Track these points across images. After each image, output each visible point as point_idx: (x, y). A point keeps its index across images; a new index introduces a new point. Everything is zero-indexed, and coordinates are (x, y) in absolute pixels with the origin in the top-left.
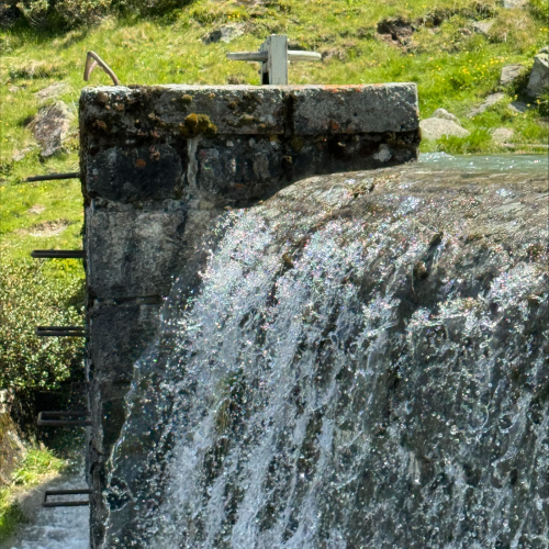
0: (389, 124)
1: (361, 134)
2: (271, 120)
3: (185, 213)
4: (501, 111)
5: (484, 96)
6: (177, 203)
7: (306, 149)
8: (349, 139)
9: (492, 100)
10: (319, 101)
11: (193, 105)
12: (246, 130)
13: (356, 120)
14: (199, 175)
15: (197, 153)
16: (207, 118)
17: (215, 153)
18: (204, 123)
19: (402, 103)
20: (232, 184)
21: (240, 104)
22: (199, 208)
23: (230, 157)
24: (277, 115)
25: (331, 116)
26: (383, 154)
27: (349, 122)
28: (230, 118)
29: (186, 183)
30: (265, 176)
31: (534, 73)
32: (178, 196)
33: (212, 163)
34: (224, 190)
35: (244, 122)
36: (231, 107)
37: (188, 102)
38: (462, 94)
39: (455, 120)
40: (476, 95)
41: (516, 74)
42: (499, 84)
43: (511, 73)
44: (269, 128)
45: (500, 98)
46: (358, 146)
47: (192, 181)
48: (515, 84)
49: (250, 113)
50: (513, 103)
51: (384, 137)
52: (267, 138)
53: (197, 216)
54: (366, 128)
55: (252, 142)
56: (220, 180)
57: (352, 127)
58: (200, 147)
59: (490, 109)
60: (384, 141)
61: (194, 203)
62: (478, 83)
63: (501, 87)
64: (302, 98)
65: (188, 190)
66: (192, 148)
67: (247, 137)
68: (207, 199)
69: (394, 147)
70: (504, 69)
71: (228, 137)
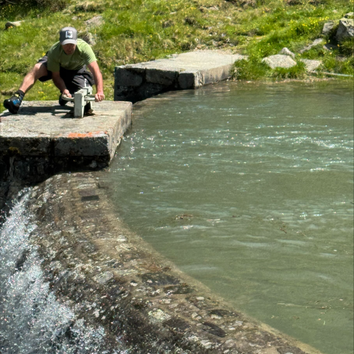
0: (95, 153)
1: (84, 156)
2: (45, 150)
3: (8, 187)
4: (319, 49)
5: (313, 40)
6: (5, 183)
7: (60, 162)
8: (78, 158)
9: (316, 43)
10: (65, 142)
11: (12, 144)
12: (34, 154)
13: (81, 151)
14: (14, 172)
15: (13, 163)
16: (17, 149)
17: (21, 163)
18: (16, 151)
19: (102, 144)
20: (28, 176)
21: (31, 143)
22: (14, 186)
23: (27, 165)
24: (48, 148)
25: (70, 149)
26: (93, 165)
27: (78, 151)
28: (27, 149)
29: (9, 175)
30: (42, 173)
31: (339, 29)
32: (5, 180)
33: (20, 167)
34: (25, 179)
35: (33, 151)
36: (28, 145)
37: (9, 142)
38: (302, 38)
39: (291, 56)
40: (309, 39)
41: (331, 27)
42: (321, 33)
43: (329, 27)
44: (44, 153)
45: (320, 41)
46: (82, 161)
47: (12, 174)
48: (330, 33)
49: (36, 147)
50: (326, 45)
51: (94, 158)
52: (44, 157)
53: (13, 189)
54: (85, 154)
55: (37, 159)
56: (23, 174)
57: (80, 153)
58: (15, 160)
59: (313, 48)
60: (94, 159)
61: (12, 183)
62: (311, 31)
63: (323, 35)
64: (58, 141)
65: (9, 178)
66: (11, 161)
67: (34, 157)
68: (17, 182)
69: (98, 162)
70: (325, 24)
71: (27, 157)
